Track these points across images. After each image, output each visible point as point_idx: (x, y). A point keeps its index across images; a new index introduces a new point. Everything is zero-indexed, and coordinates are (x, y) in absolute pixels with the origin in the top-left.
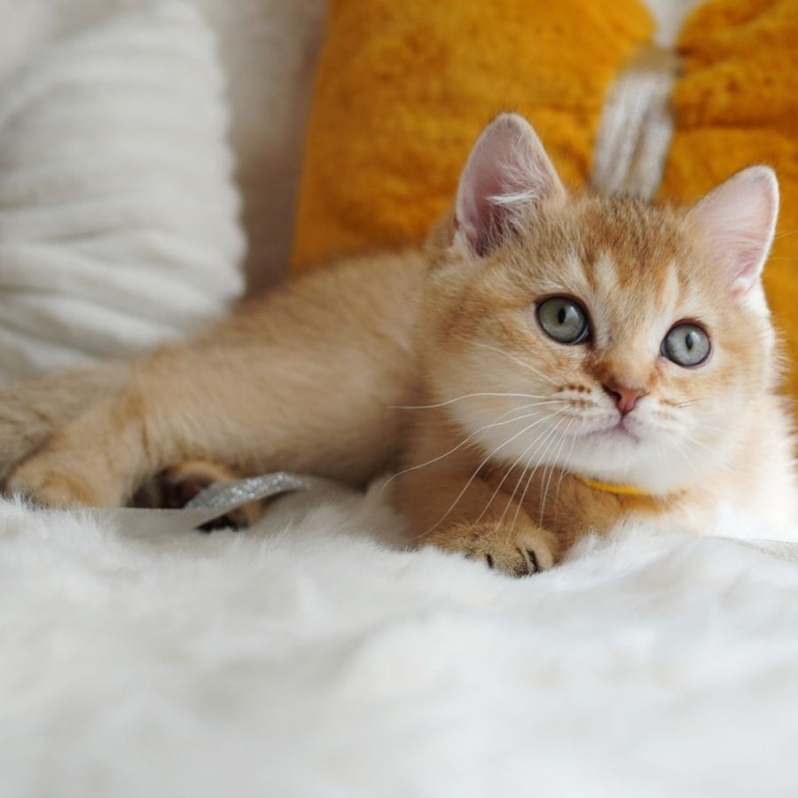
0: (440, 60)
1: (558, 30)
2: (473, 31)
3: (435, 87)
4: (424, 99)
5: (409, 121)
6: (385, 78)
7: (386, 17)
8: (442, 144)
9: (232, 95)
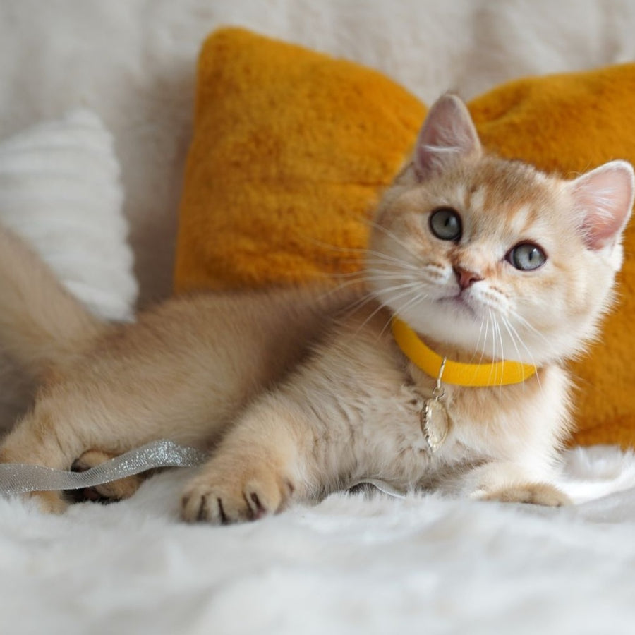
0: (276, 150)
1: (363, 127)
2: (300, 130)
3: (273, 171)
4: (265, 180)
5: (255, 197)
6: (237, 165)
7: (236, 120)
8: (279, 212)
9: (125, 179)
